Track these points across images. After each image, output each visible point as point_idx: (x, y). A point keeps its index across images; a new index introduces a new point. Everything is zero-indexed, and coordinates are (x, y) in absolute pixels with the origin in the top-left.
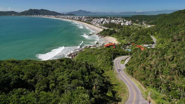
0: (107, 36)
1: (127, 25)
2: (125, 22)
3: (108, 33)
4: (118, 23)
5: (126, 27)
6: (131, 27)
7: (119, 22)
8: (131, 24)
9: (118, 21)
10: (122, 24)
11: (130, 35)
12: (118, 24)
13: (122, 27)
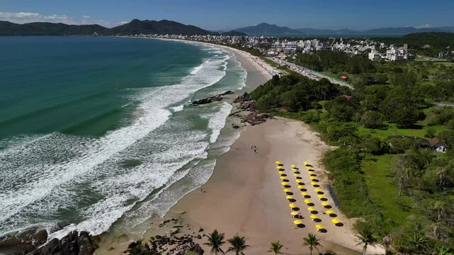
0: (282, 115)
1: (394, 58)
2: (384, 51)
3: (286, 97)
4: (356, 53)
5: (387, 66)
6: (409, 67)
7: (363, 49)
8: (408, 57)
9: (358, 46)
10: (371, 56)
11: (423, 117)
12: (358, 55)
13: (371, 66)
